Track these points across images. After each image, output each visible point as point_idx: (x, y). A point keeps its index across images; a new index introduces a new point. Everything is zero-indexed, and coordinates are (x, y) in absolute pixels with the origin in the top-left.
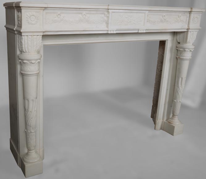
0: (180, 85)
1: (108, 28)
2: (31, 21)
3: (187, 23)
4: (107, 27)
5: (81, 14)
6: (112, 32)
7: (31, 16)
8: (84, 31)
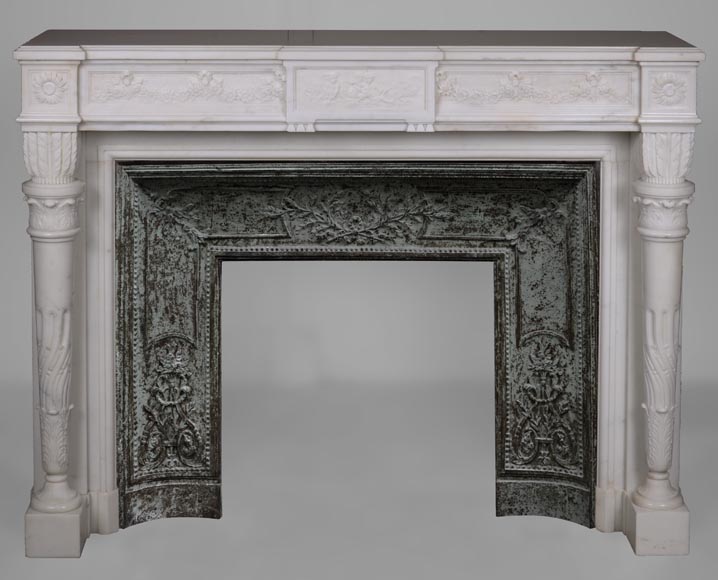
0: (650, 342)
1: (286, 116)
2: (45, 93)
3: (636, 102)
4: (284, 111)
5: (197, 73)
6: (301, 129)
7: (45, 82)
8: (202, 122)
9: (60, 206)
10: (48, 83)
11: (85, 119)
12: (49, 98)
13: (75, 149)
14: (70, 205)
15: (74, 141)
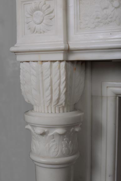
2: (35, 22)
7: (34, 11)
9: (50, 134)
10: (36, 12)
11: (72, 47)
12: (38, 27)
13: (63, 78)
14: (60, 135)
15: (63, 70)
